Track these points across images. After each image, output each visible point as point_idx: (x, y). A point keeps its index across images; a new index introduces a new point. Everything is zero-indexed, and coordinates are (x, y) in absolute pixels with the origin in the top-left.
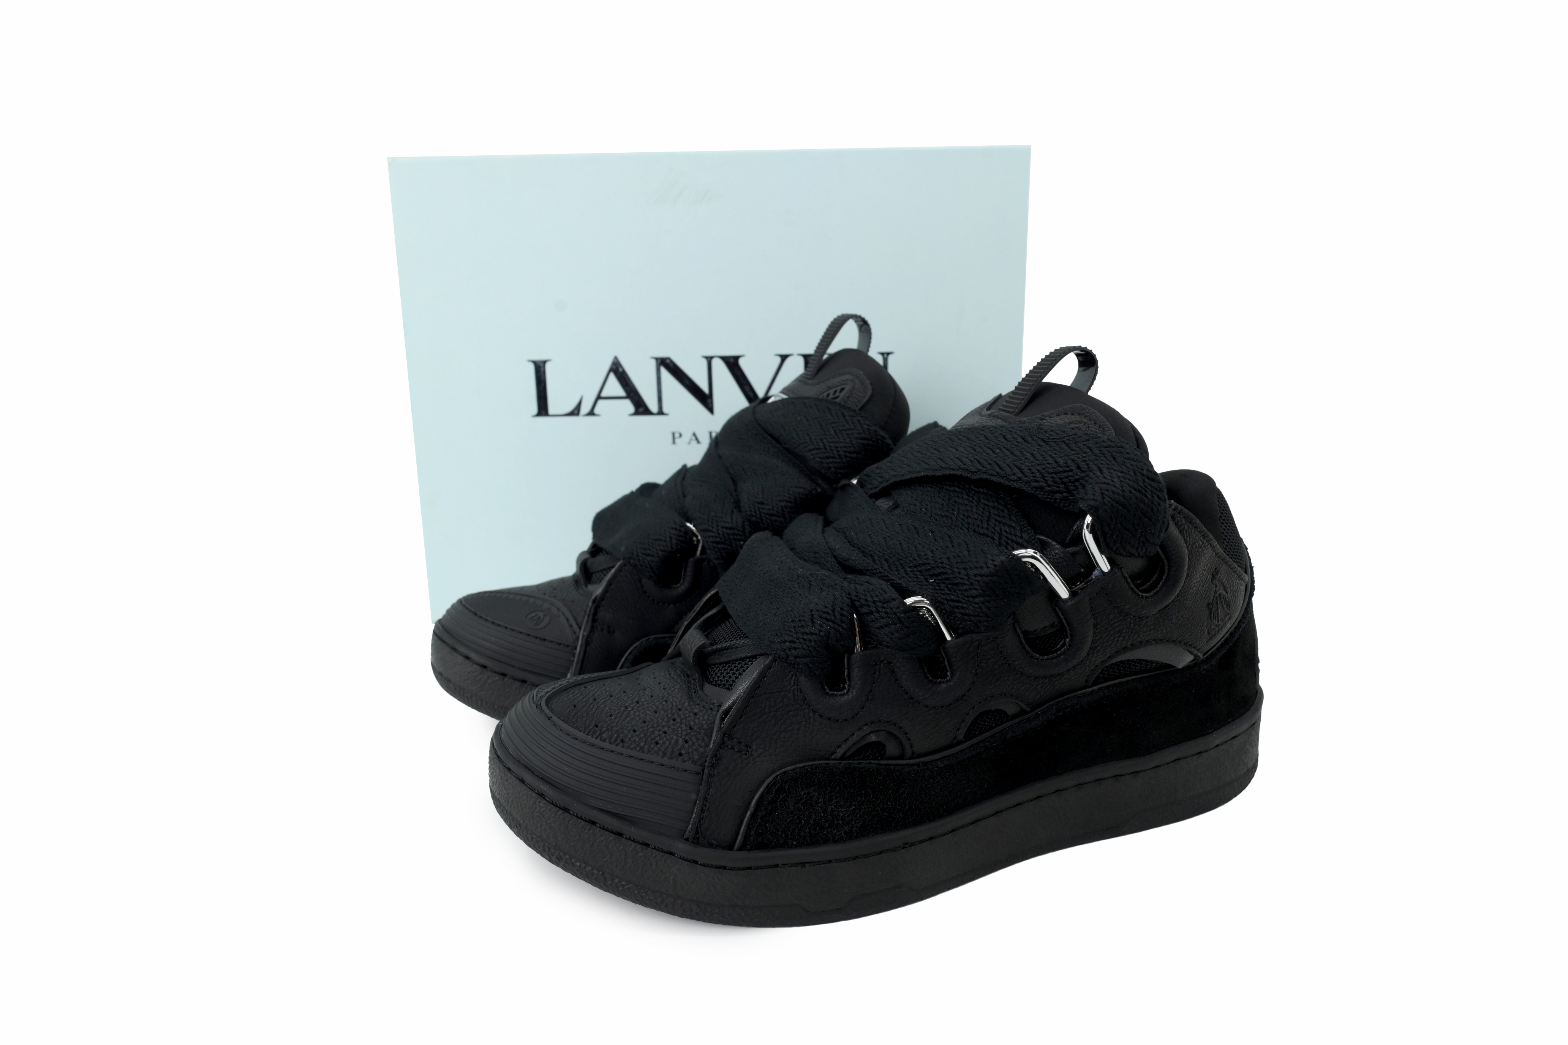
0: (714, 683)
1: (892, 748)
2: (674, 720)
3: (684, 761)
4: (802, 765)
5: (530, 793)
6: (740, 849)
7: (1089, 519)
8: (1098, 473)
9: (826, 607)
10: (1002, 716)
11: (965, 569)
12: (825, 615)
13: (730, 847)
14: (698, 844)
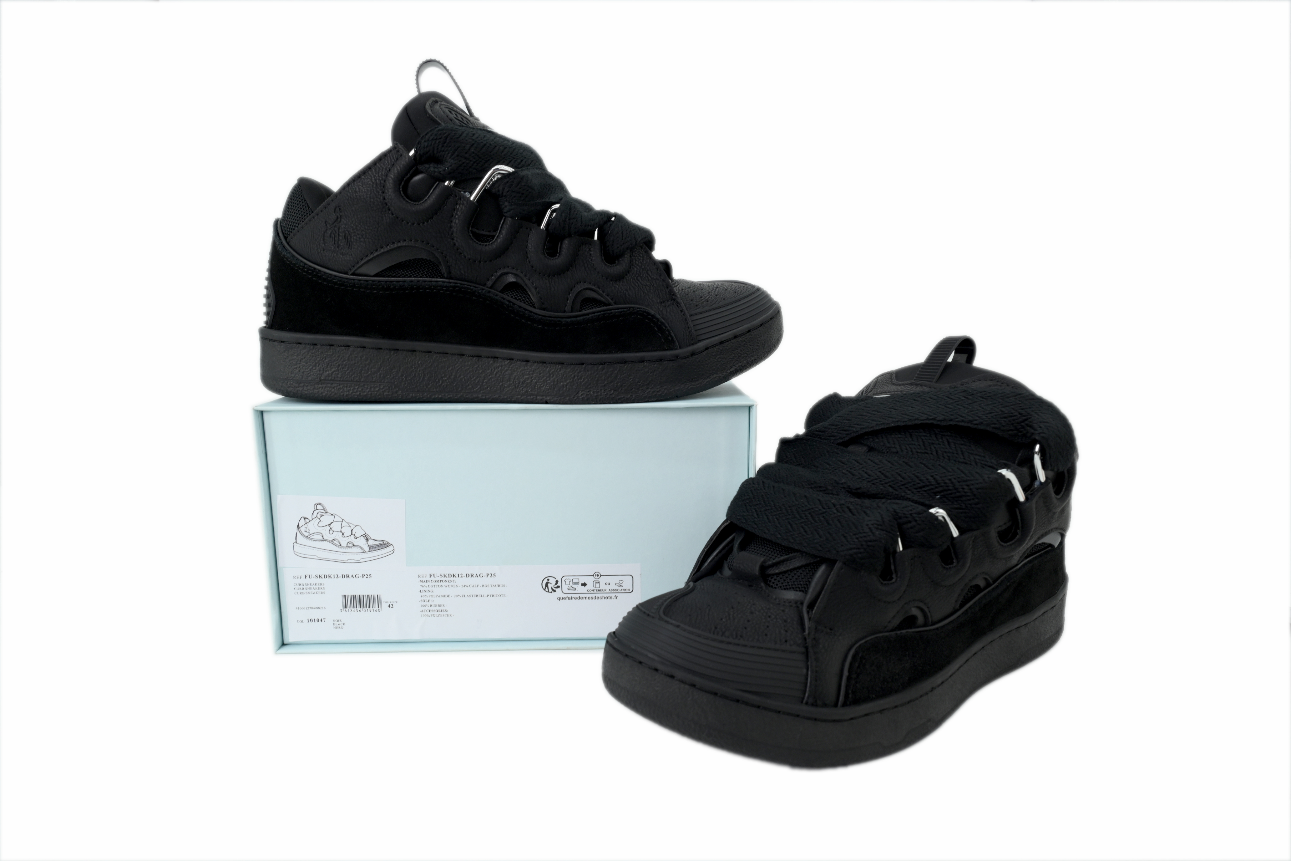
0: (783, 588)
1: (921, 620)
2: (769, 617)
3: (791, 645)
4: (872, 637)
5: (682, 685)
6: (845, 705)
7: (1037, 448)
8: (1037, 416)
9: (878, 521)
10: (977, 589)
11: (968, 486)
12: (880, 527)
13: (836, 705)
14: (816, 706)
